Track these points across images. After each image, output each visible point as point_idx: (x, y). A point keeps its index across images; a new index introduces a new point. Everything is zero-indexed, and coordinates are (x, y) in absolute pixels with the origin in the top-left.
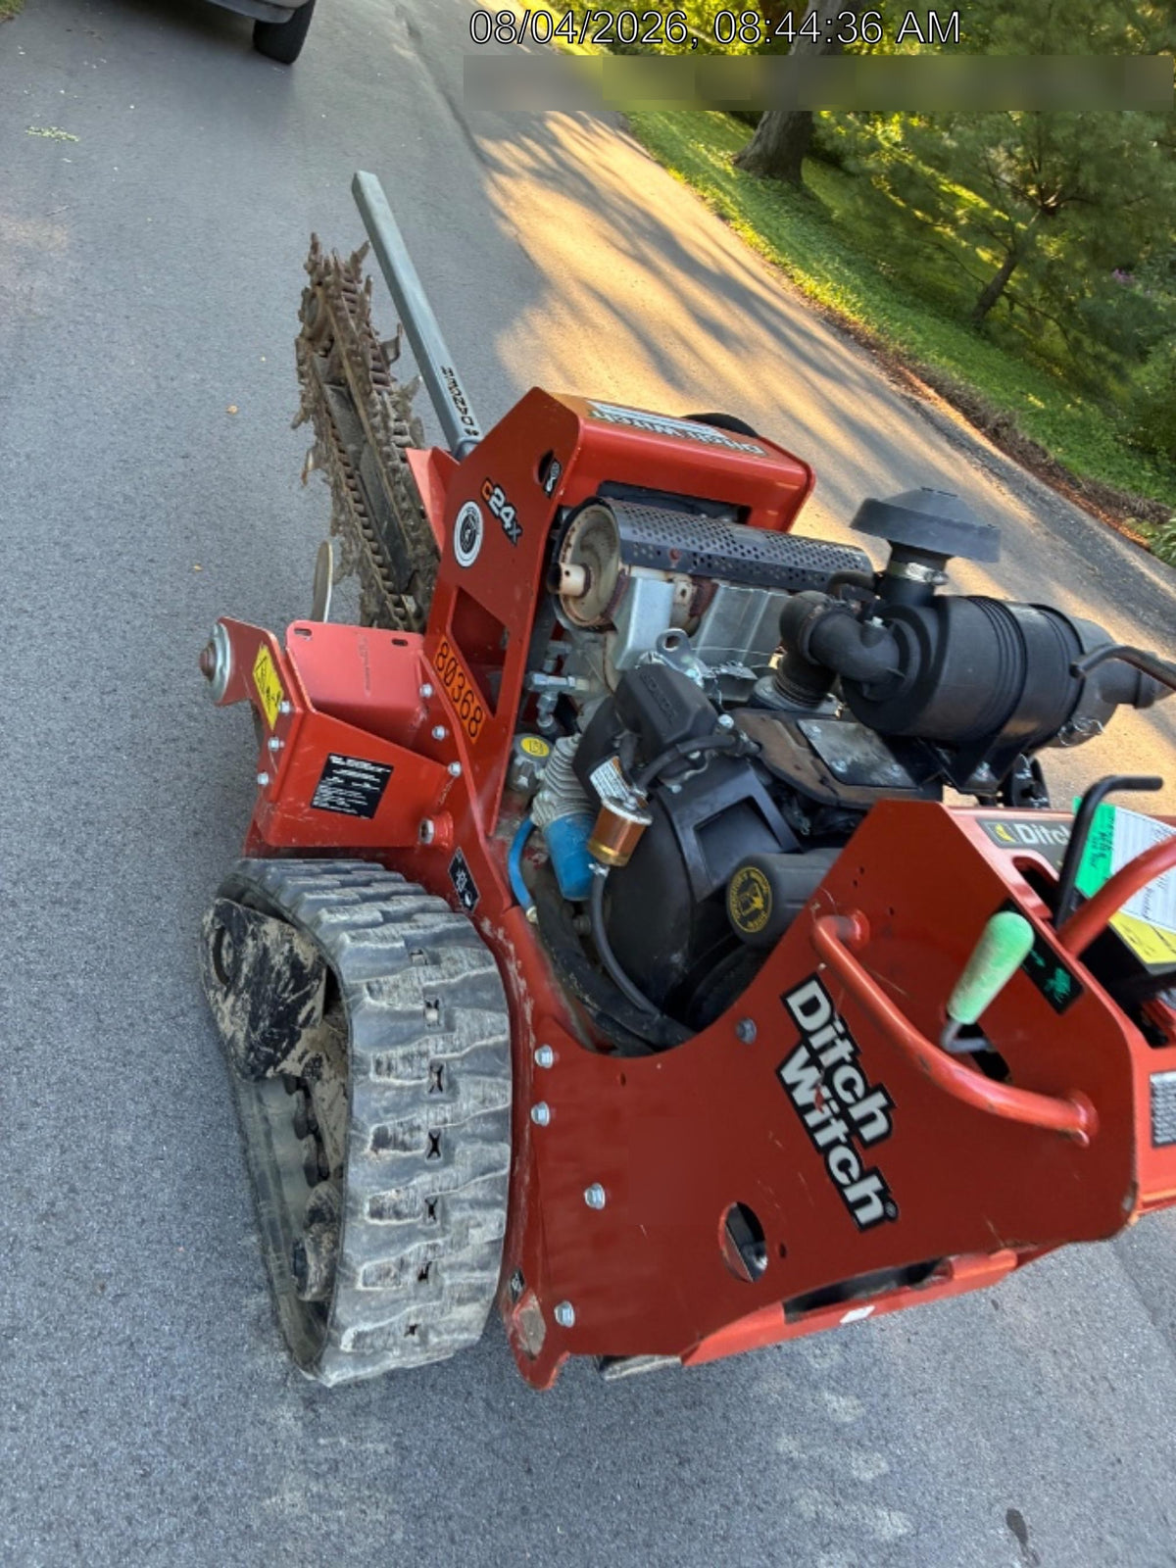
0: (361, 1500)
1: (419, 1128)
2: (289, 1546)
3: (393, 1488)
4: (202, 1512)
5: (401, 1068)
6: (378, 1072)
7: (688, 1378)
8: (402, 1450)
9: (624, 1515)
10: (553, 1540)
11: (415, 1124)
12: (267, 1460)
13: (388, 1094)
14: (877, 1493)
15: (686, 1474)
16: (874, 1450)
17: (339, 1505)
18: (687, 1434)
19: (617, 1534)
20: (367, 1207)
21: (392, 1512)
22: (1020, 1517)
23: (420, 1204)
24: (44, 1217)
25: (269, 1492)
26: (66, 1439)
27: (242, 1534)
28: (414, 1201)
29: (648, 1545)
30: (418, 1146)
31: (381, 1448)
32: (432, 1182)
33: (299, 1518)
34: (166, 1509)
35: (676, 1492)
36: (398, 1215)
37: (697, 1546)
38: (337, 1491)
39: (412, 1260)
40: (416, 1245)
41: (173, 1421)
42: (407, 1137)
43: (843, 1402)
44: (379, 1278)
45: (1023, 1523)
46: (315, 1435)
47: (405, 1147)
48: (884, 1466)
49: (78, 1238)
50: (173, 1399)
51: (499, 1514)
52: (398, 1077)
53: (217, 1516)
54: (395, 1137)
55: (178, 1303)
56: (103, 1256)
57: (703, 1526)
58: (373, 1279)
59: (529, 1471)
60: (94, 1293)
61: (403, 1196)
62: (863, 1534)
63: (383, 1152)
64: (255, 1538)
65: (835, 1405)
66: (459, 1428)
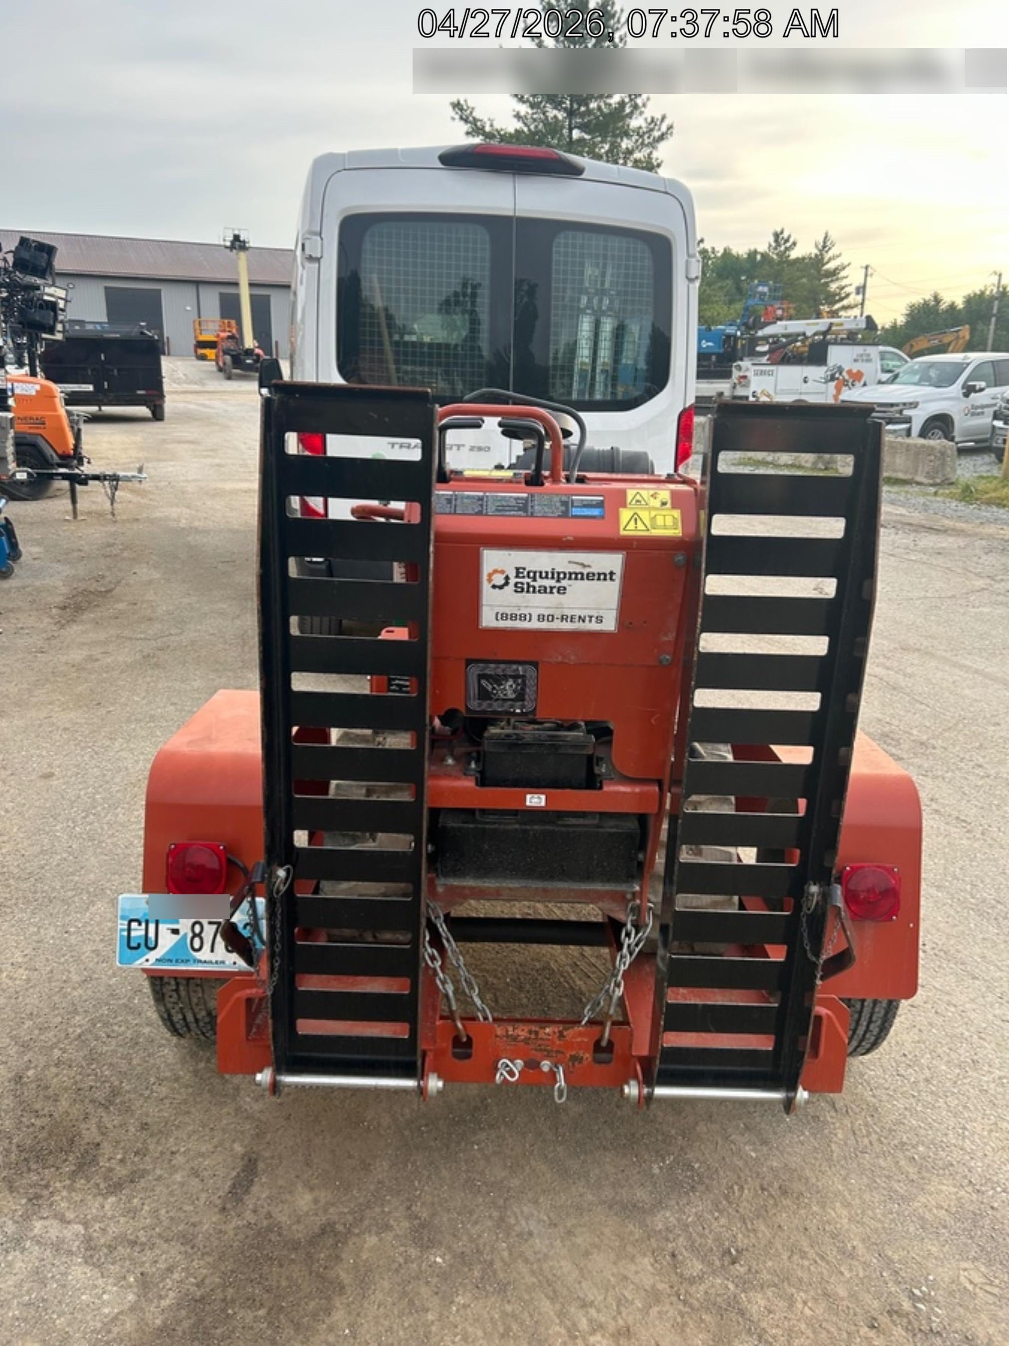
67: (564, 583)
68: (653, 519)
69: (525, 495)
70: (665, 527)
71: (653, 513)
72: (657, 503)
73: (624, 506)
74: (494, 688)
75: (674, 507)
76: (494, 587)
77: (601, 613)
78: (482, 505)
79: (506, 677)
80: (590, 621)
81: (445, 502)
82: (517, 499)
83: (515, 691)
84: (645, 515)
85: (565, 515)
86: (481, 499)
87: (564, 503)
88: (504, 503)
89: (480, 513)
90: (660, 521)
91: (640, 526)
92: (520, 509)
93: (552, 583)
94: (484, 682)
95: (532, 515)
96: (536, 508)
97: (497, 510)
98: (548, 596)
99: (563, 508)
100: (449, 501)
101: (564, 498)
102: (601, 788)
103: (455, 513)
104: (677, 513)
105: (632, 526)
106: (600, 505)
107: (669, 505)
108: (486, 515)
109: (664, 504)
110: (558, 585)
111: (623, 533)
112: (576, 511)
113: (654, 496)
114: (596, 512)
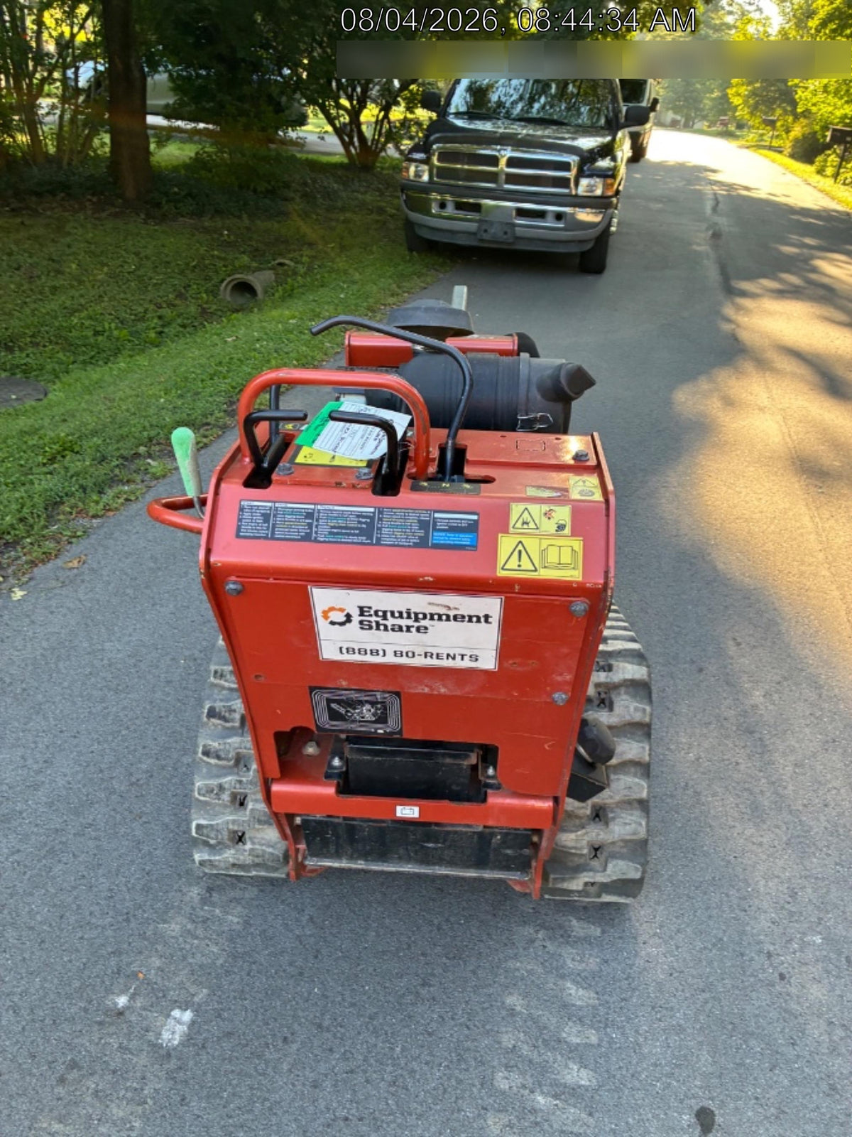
0: (210, 940)
1: (235, 711)
2: (159, 948)
3: (231, 940)
4: (128, 920)
5: (228, 676)
6: (215, 677)
7: (459, 944)
8: (247, 924)
9: (365, 998)
10: (310, 993)
11: (233, 708)
12: (173, 907)
13: (224, 692)
14: (578, 1054)
15: (424, 992)
16: (592, 1027)
17: (197, 938)
18: (438, 971)
19: (353, 1005)
20: (200, 750)
21: (224, 950)
22: (714, 1115)
23: (232, 754)
24: (132, 784)
25: (165, 922)
26: (85, 873)
27: (140, 935)
28: (229, 751)
29: (371, 1018)
30: (233, 720)
31: (236, 920)
32: (241, 743)
33: (173, 937)
34: (111, 913)
35: (409, 998)
36: (218, 757)
37: (407, 1031)
38: (200, 932)
39: (227, 786)
40: (230, 778)
41: (139, 879)
42: (227, 715)
43: (581, 992)
44: (207, 792)
45: (713, 1121)
46: (205, 904)
47: (225, 719)
48: (594, 1040)
49: (142, 796)
50: (144, 869)
51: (284, 971)
52: (226, 681)
53: (133, 925)
54: (220, 713)
55: (172, 831)
56: (148, 805)
57: (418, 1022)
58: (203, 792)
59: (316, 957)
60: (135, 819)
61: (222, 747)
62: (547, 1072)
63: (213, 720)
64: (145, 939)
65: (573, 992)
66: (287, 924)
67: (423, 623)
68: (543, 553)
69: (372, 510)
70: (560, 565)
71: (545, 543)
72: (550, 527)
73: (506, 531)
74: (347, 711)
75: (574, 533)
76: (333, 623)
77: (475, 652)
78: (310, 525)
79: (361, 703)
80: (462, 659)
81: (260, 520)
82: (360, 515)
83: (374, 715)
84: (532, 545)
85: (423, 543)
86: (309, 515)
87: (424, 525)
88: (341, 523)
89: (307, 538)
90: (553, 557)
91: (526, 564)
92: (362, 532)
93: (410, 622)
94: (333, 705)
95: (378, 543)
96: (385, 531)
97: (331, 533)
98: (405, 634)
99: (421, 533)
100: (266, 517)
101: (424, 517)
102: (484, 800)
103: (273, 538)
104: (577, 544)
105: (513, 563)
106: (472, 528)
107: (567, 531)
108: (316, 541)
109: (561, 527)
110: (416, 624)
111: (501, 573)
112: (439, 538)
113: (548, 515)
114: (465, 539)
